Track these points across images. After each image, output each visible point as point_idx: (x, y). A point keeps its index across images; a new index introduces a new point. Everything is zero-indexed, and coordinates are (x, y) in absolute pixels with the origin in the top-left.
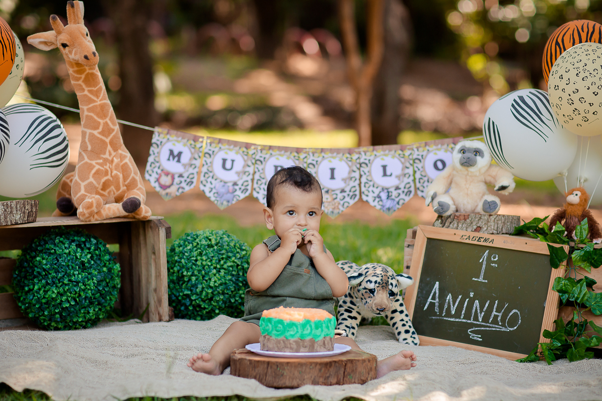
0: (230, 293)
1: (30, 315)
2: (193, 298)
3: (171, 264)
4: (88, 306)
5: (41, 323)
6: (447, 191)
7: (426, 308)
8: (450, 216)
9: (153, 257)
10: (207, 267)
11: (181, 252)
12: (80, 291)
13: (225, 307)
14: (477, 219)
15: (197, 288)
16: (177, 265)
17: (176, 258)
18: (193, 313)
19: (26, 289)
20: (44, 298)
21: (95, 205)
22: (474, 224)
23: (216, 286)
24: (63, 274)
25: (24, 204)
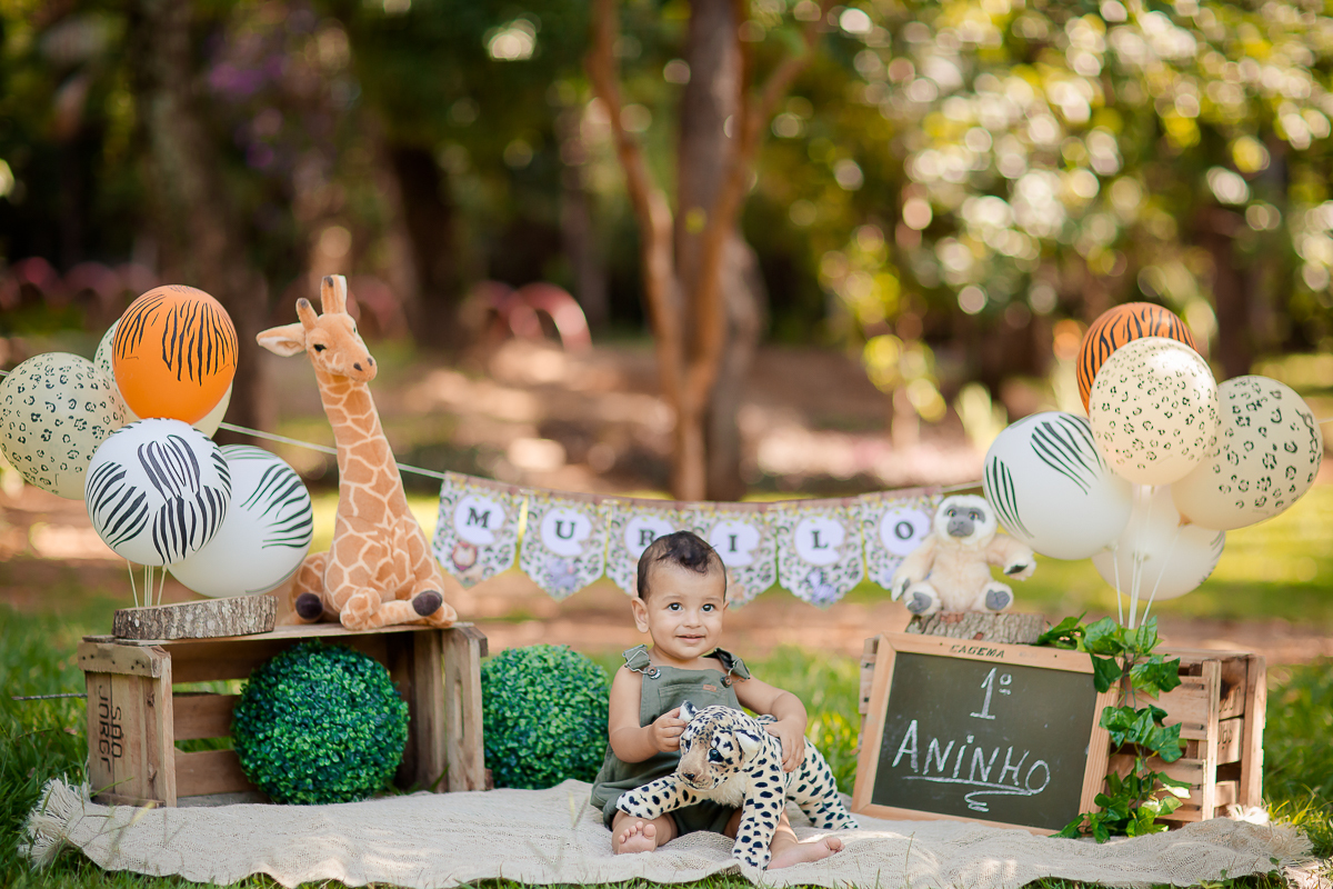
0: (581, 745)
1: (263, 780)
2: (523, 753)
3: (487, 699)
4: (359, 767)
5: (280, 793)
6: (927, 577)
7: (896, 763)
8: (932, 617)
9: (457, 687)
10: (543, 703)
11: (500, 681)
12: (347, 741)
13: (574, 768)
14: (977, 621)
15: (528, 737)
16: (493, 700)
17: (493, 690)
18: (521, 779)
19: (261, 736)
20: (290, 750)
21: (370, 603)
22: (972, 627)
23: (558, 734)
24: (322, 711)
25: (260, 603)
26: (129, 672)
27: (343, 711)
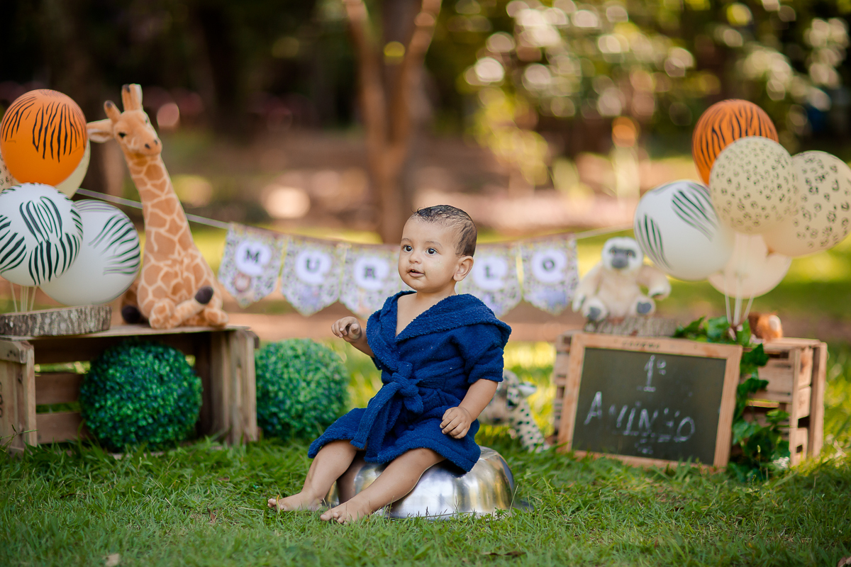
0: (322, 408)
2: (282, 415)
3: (258, 378)
4: (168, 425)
5: (113, 445)
9: (239, 370)
12: (158, 407)
15: (285, 404)
19: (97, 405)
20: (118, 415)
23: (306, 401)
24: (139, 388)
25: (99, 310)
26: (5, 358)
27: (154, 387)
